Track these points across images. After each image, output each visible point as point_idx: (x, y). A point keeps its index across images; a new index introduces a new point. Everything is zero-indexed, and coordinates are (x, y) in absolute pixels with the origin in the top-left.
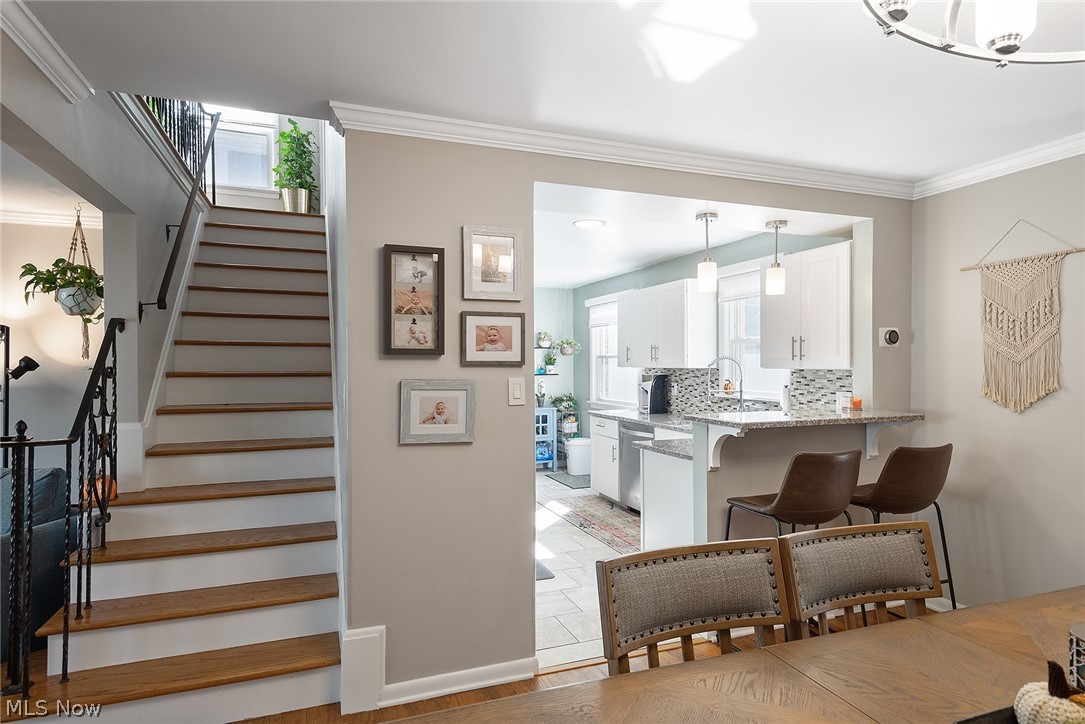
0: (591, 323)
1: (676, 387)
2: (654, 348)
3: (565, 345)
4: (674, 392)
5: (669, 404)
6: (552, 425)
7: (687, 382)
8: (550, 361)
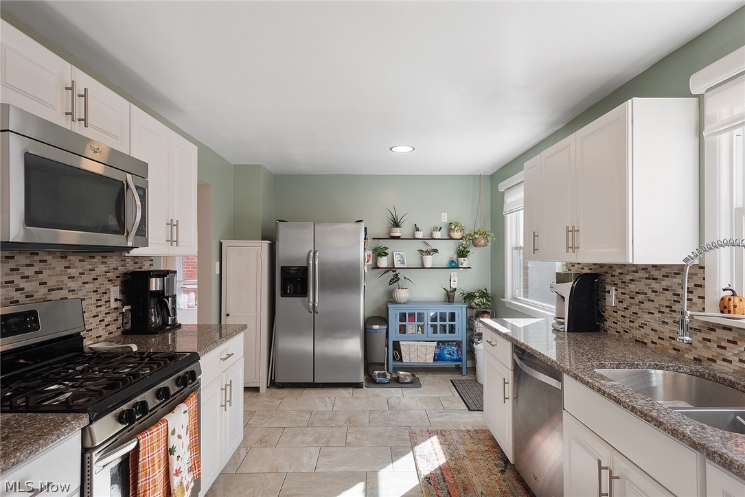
0: (506, 208)
1: (613, 292)
2: (571, 231)
3: (477, 236)
4: (612, 299)
5: (602, 319)
6: (461, 323)
7: (633, 287)
8: (462, 253)
